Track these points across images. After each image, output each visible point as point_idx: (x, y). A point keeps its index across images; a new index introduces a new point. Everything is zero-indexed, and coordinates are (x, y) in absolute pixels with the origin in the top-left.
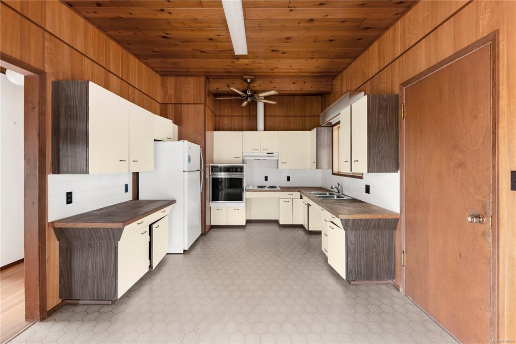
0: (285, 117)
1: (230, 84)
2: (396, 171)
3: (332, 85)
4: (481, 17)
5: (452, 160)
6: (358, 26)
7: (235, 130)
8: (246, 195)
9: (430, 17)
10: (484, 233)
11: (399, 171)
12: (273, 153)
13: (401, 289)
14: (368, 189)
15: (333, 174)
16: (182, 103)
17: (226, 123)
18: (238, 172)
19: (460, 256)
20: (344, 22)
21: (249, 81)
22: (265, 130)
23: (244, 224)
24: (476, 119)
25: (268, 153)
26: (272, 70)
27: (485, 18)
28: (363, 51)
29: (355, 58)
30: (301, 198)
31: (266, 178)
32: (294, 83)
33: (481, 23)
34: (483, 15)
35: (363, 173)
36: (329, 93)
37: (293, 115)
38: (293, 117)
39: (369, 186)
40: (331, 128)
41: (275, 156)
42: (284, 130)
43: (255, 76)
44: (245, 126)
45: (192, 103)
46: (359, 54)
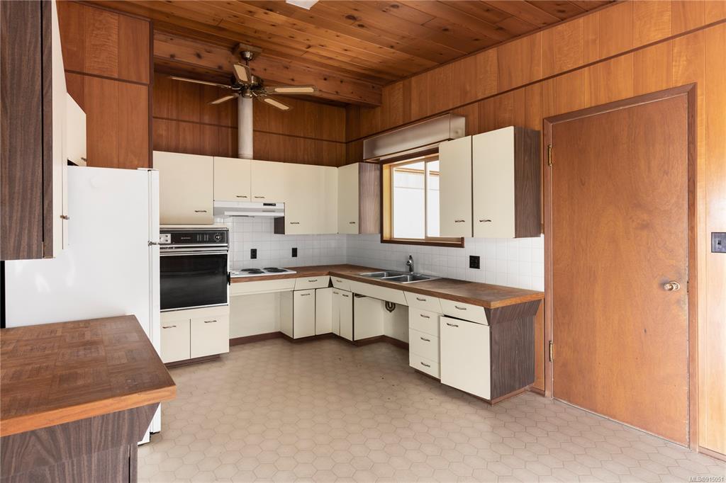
0: (287, 137)
1: (204, 54)
2: (537, 235)
3: (381, 95)
4: (674, 63)
5: (633, 221)
6: (495, 23)
7: (185, 151)
8: (231, 289)
9: (598, 41)
10: (678, 302)
11: (542, 235)
12: (275, 205)
13: (547, 393)
14: (475, 262)
15: (383, 241)
16: (85, 71)
17: (164, 133)
18: (215, 242)
19: (645, 331)
20: (488, 10)
21: (248, 55)
22: (255, 158)
23: (228, 351)
24: (667, 174)
25: (265, 204)
26: (309, 47)
27: (679, 66)
28: (464, 56)
29: (443, 63)
30: (331, 285)
31: (254, 254)
32: (325, 79)
33: (674, 70)
34: (676, 61)
35: (463, 239)
36: (373, 107)
37: (302, 135)
38: (302, 140)
39: (479, 257)
40: (379, 166)
41: (279, 211)
42: (285, 161)
43: (264, 49)
44: (208, 145)
45: (116, 76)
46: (455, 59)
